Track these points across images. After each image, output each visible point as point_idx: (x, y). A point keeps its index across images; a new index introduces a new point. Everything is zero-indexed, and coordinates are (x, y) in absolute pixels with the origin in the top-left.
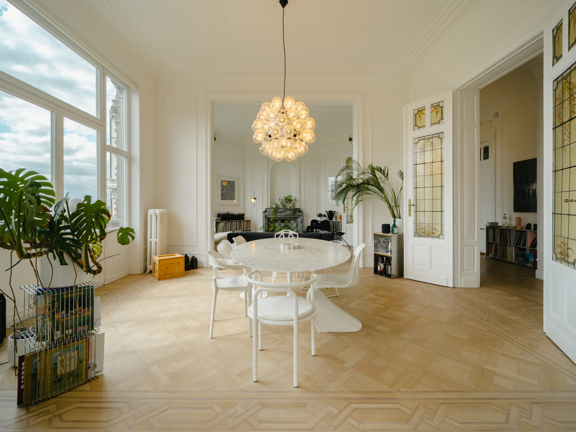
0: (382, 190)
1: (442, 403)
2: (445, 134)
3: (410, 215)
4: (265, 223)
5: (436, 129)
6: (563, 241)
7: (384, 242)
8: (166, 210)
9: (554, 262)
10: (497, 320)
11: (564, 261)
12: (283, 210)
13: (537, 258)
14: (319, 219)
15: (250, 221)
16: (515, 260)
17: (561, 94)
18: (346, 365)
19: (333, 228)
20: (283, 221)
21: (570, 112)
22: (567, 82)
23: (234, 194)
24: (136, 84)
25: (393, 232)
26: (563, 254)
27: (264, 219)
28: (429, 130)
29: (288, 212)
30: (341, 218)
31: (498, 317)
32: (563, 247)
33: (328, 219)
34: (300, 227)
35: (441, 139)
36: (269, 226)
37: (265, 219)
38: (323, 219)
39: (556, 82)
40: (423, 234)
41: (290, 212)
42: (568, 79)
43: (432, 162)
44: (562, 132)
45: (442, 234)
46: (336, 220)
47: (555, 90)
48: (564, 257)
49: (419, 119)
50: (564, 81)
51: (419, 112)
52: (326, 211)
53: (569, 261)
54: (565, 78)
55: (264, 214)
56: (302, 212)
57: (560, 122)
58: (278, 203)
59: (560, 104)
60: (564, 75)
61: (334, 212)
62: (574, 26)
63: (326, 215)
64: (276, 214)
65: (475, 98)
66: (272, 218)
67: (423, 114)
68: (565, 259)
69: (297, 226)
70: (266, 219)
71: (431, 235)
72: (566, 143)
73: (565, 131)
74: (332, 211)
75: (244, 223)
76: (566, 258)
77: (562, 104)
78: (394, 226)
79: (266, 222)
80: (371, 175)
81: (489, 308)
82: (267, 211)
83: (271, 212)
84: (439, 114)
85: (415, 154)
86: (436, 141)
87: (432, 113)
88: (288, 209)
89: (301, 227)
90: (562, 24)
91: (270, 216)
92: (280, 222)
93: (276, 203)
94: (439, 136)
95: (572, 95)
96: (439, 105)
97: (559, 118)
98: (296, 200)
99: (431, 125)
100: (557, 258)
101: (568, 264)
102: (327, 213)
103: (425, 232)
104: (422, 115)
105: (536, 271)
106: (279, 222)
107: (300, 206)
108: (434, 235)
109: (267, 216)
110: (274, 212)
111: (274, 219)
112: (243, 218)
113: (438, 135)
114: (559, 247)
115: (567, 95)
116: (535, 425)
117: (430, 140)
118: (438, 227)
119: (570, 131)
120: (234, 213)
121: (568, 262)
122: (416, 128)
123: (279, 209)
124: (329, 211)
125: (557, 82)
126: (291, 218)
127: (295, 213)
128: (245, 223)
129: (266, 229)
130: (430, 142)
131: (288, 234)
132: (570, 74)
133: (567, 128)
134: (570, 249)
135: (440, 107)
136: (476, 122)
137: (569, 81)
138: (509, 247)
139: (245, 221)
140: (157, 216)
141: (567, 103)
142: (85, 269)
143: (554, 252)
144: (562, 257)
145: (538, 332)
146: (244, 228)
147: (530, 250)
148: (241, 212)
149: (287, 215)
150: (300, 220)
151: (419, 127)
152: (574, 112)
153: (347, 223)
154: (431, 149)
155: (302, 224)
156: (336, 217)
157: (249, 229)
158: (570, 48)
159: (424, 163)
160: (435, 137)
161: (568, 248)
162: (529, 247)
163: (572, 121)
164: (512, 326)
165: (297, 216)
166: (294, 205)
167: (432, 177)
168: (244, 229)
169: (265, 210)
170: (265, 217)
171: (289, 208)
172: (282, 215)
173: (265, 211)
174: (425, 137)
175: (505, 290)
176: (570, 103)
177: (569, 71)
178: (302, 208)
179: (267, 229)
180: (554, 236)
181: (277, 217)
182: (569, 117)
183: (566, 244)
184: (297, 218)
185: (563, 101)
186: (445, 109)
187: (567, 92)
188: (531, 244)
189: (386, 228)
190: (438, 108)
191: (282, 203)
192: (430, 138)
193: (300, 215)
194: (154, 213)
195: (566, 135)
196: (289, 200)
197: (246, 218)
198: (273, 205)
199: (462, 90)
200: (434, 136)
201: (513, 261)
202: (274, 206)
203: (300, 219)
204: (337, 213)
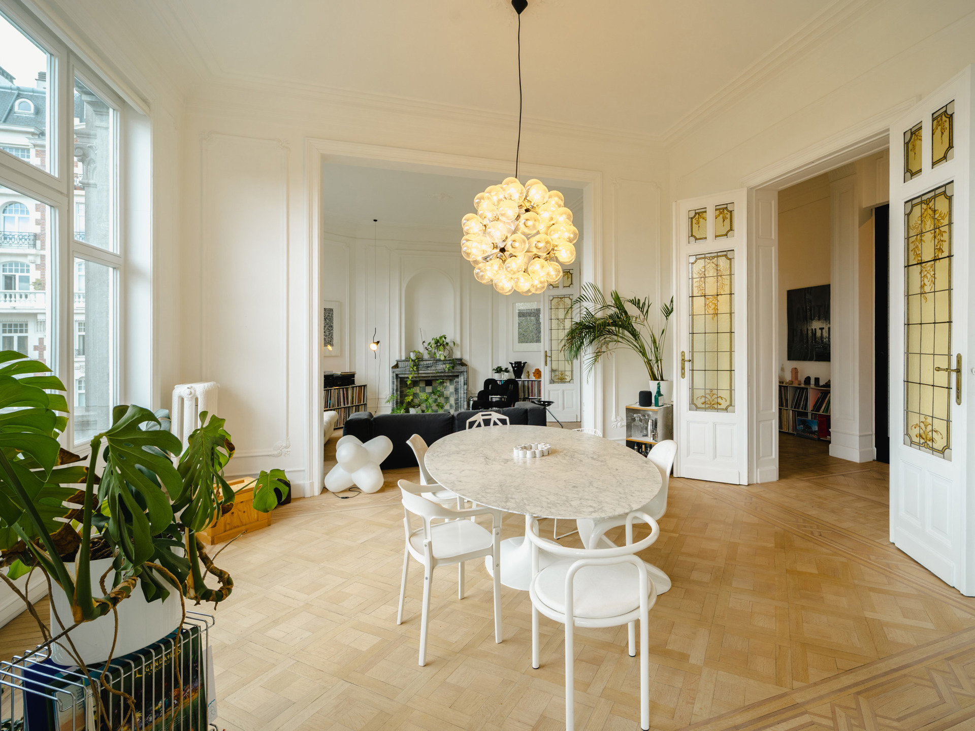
0: (634, 334)
1: (859, 693)
2: (736, 254)
3: (683, 375)
4: (395, 388)
5: (723, 244)
6: (923, 419)
7: (641, 420)
8: (215, 383)
9: (907, 448)
10: (831, 532)
11: (926, 446)
12: (430, 362)
13: (830, 428)
14: (496, 377)
15: (365, 386)
16: (793, 430)
17: (920, 222)
18: (692, 661)
19: (524, 392)
20: (429, 383)
21: (935, 249)
22: (930, 208)
23: (332, 335)
24: (145, 101)
25: (657, 404)
26: (924, 437)
27: (393, 382)
28: (712, 245)
29: (440, 367)
30: (538, 373)
31: (828, 527)
32: (924, 429)
33: (513, 377)
34: (462, 392)
35: (730, 259)
36: (403, 395)
37: (395, 380)
38: (505, 377)
39: (909, 204)
40: (703, 406)
41: (444, 366)
42: (931, 204)
43: (717, 295)
44: (921, 273)
45: (731, 405)
46: (529, 378)
47: (908, 215)
48: (926, 442)
49: (697, 226)
50: (924, 206)
51: (697, 215)
52: (510, 363)
53: (934, 447)
54: (927, 202)
55: (393, 372)
56: (467, 365)
57: (916, 260)
58: (421, 349)
59: (917, 235)
60: (924, 198)
61: (525, 363)
62: (942, 137)
63: (510, 369)
64: (418, 371)
65: (773, 202)
66: (410, 378)
67: (703, 219)
68: (928, 444)
69: (456, 390)
70: (397, 381)
71: (716, 406)
72: (927, 289)
73: (925, 273)
74: (520, 363)
75: (353, 392)
76: (930, 443)
77: (921, 236)
78: (659, 394)
79: (397, 386)
80: (617, 310)
81: (810, 513)
82: (400, 364)
83: (407, 368)
84: (727, 222)
85: (690, 280)
86: (723, 262)
87: (716, 218)
88: (440, 360)
89: (465, 392)
90: (921, 128)
91: (405, 374)
92: (424, 386)
93: (417, 350)
94: (727, 255)
95: (939, 228)
96: (727, 208)
97: (915, 254)
98: (454, 344)
99: (716, 237)
100: (912, 442)
101: (933, 451)
102: (512, 366)
103: (706, 403)
104: (701, 220)
105: (830, 445)
106: (422, 385)
107: (462, 354)
108: (719, 407)
109: (400, 376)
110: (413, 366)
111: (414, 379)
112: (353, 382)
113: (725, 253)
114: (915, 428)
115: (929, 225)
116: (970, 694)
117: (714, 260)
118: (725, 394)
119: (934, 274)
120: (334, 372)
121: (933, 449)
122: (692, 239)
123: (423, 360)
124: (515, 362)
125: (912, 205)
126: (446, 376)
127: (453, 367)
128: (356, 390)
129: (397, 399)
130: (713, 263)
131: (490, 420)
132: (935, 198)
133: (928, 269)
134: (936, 431)
135: (728, 211)
136: (773, 237)
137: (933, 207)
138: (785, 411)
139: (356, 387)
140: (197, 399)
141: (928, 237)
142: (192, 593)
143: (907, 434)
144: (922, 441)
145: (885, 544)
146: (353, 401)
147: (812, 414)
148: (347, 370)
149: (438, 372)
150: (462, 381)
151: (696, 239)
152: (942, 250)
153: (551, 383)
154: (715, 274)
155: (466, 387)
156: (528, 372)
157: (364, 402)
158: (934, 164)
159: (705, 296)
160: (720, 256)
161: (932, 430)
162: (811, 411)
163: (938, 261)
164: (853, 539)
165: (457, 372)
166: (451, 352)
167: (716, 318)
168: (353, 404)
169: (395, 363)
170: (395, 377)
171: (442, 358)
172: (429, 372)
173: (396, 366)
174: (706, 255)
175: (808, 480)
176: (935, 237)
177: (932, 194)
178: (466, 358)
179: (399, 400)
180: (907, 413)
181: (419, 377)
182: (934, 256)
183: (930, 424)
184: (457, 376)
185: (921, 233)
186: (735, 214)
187: (930, 221)
188: (814, 406)
189: (646, 398)
190: (725, 212)
191: (427, 350)
192: (714, 257)
193: (462, 370)
194: (191, 393)
195: (927, 279)
196: (440, 343)
197: (358, 381)
198: (412, 354)
199: (759, 189)
200: (719, 254)
201: (791, 431)
202: (412, 356)
203: (462, 378)
204: (528, 365)
